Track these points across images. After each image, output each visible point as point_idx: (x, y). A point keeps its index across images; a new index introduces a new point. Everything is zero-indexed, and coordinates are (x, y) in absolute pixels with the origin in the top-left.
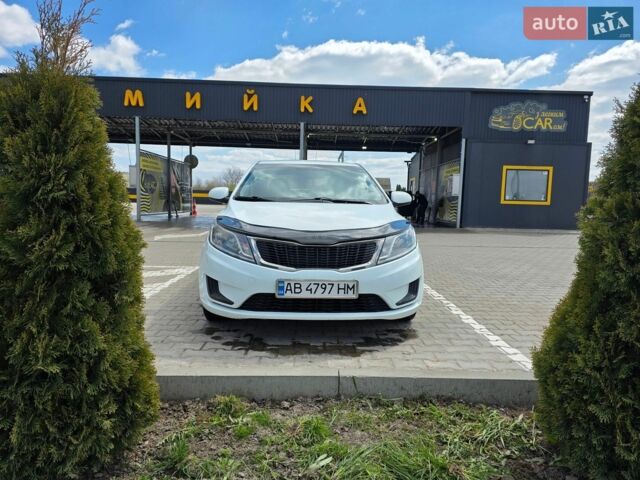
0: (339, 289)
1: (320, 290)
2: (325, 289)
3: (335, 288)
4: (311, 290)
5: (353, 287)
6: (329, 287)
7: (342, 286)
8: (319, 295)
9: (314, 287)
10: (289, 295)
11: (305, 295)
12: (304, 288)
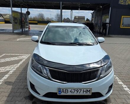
0: (84, 91)
1: (76, 92)
2: (78, 91)
3: (82, 91)
4: (72, 92)
5: (90, 91)
6: (79, 91)
7: (85, 90)
8: (75, 94)
9: (73, 91)
10: (63, 94)
11: (69, 94)
12: (69, 91)
